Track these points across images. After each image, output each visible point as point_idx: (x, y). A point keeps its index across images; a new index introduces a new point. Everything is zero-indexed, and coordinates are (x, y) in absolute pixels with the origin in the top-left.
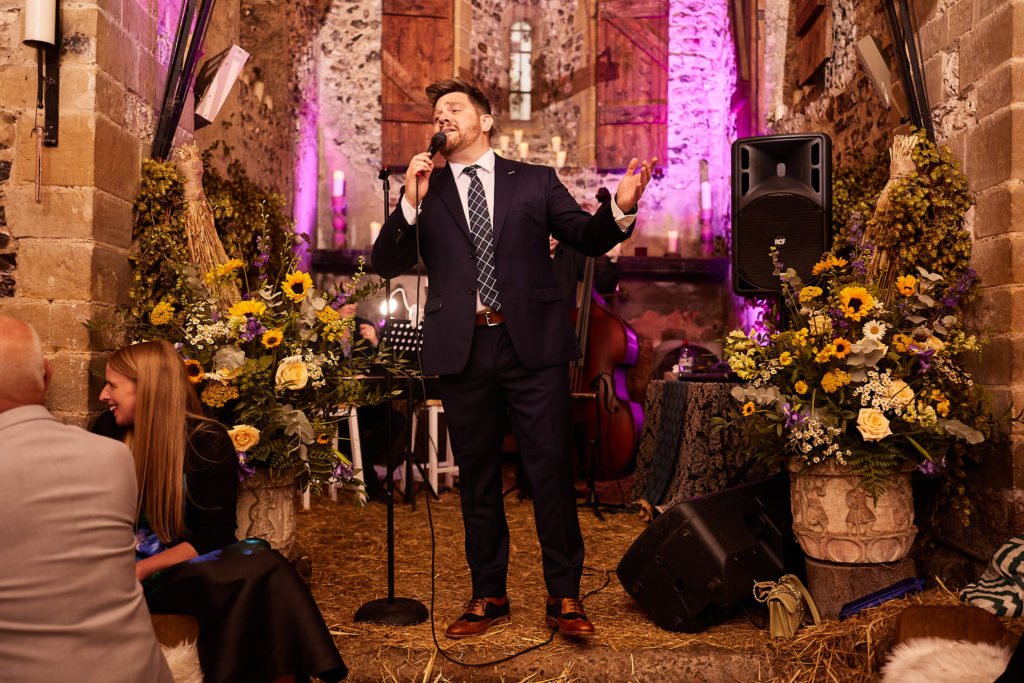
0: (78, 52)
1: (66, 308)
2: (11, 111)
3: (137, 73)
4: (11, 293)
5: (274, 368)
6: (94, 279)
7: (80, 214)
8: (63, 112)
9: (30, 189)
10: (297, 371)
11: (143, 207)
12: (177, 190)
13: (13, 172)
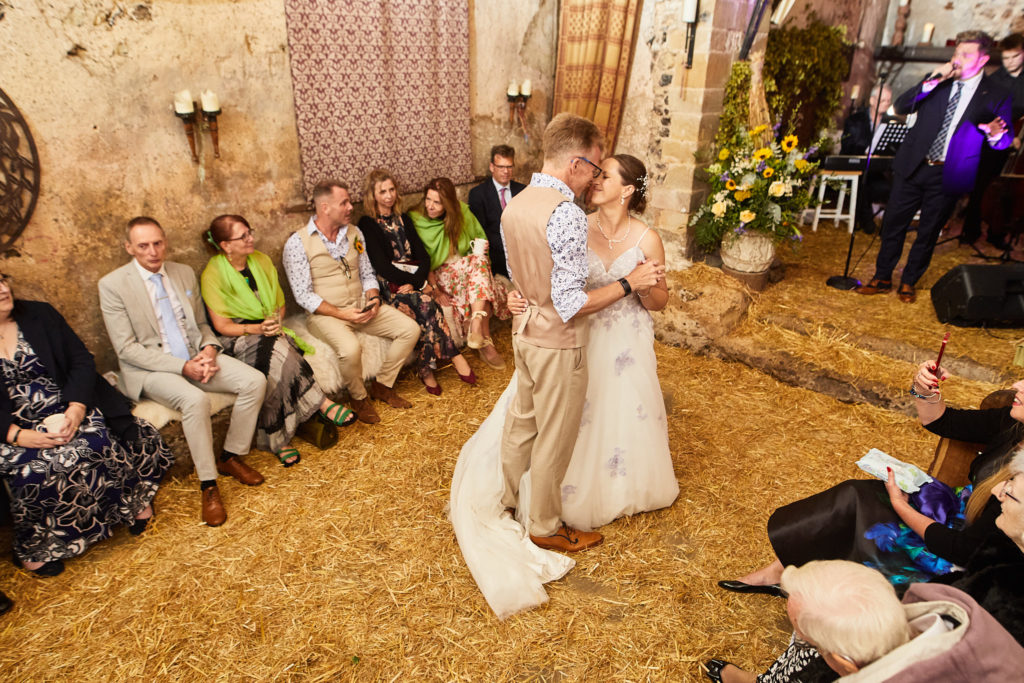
0: (705, 21)
1: (688, 145)
2: (675, 51)
3: (735, 17)
4: (667, 136)
5: (768, 185)
6: (700, 132)
7: (698, 102)
8: (696, 52)
9: (678, 89)
10: (779, 188)
11: (729, 90)
12: (747, 79)
13: (673, 80)
